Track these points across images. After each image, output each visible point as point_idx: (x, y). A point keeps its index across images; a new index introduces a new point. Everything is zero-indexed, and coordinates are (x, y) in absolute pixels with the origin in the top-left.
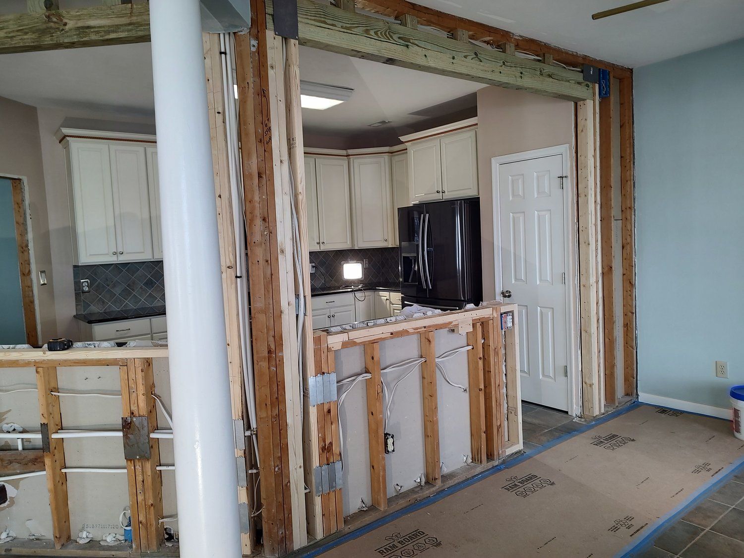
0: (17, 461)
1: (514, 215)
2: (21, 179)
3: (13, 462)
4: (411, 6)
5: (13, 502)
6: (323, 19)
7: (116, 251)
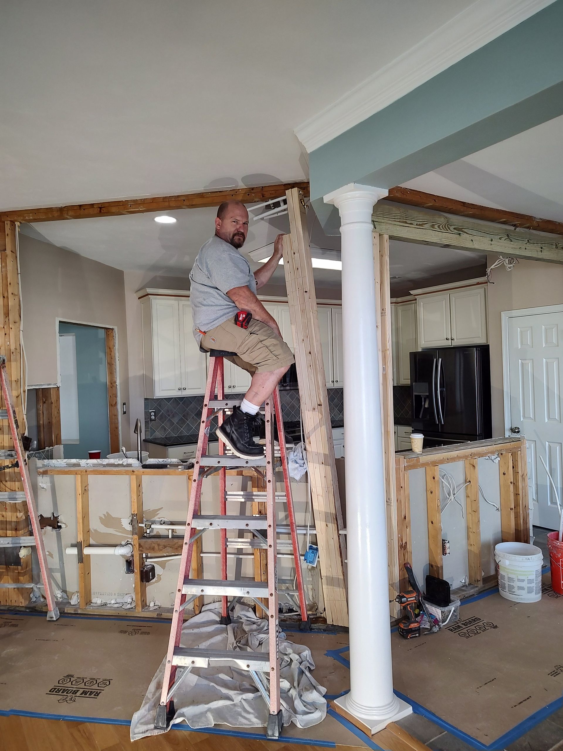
0: (170, 546)
1: (523, 362)
2: (113, 329)
3: (167, 547)
4: (462, 204)
5: (160, 579)
6: (405, 220)
7: (181, 387)
